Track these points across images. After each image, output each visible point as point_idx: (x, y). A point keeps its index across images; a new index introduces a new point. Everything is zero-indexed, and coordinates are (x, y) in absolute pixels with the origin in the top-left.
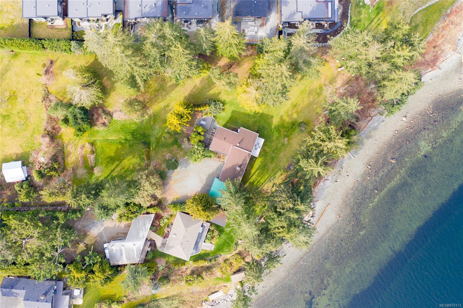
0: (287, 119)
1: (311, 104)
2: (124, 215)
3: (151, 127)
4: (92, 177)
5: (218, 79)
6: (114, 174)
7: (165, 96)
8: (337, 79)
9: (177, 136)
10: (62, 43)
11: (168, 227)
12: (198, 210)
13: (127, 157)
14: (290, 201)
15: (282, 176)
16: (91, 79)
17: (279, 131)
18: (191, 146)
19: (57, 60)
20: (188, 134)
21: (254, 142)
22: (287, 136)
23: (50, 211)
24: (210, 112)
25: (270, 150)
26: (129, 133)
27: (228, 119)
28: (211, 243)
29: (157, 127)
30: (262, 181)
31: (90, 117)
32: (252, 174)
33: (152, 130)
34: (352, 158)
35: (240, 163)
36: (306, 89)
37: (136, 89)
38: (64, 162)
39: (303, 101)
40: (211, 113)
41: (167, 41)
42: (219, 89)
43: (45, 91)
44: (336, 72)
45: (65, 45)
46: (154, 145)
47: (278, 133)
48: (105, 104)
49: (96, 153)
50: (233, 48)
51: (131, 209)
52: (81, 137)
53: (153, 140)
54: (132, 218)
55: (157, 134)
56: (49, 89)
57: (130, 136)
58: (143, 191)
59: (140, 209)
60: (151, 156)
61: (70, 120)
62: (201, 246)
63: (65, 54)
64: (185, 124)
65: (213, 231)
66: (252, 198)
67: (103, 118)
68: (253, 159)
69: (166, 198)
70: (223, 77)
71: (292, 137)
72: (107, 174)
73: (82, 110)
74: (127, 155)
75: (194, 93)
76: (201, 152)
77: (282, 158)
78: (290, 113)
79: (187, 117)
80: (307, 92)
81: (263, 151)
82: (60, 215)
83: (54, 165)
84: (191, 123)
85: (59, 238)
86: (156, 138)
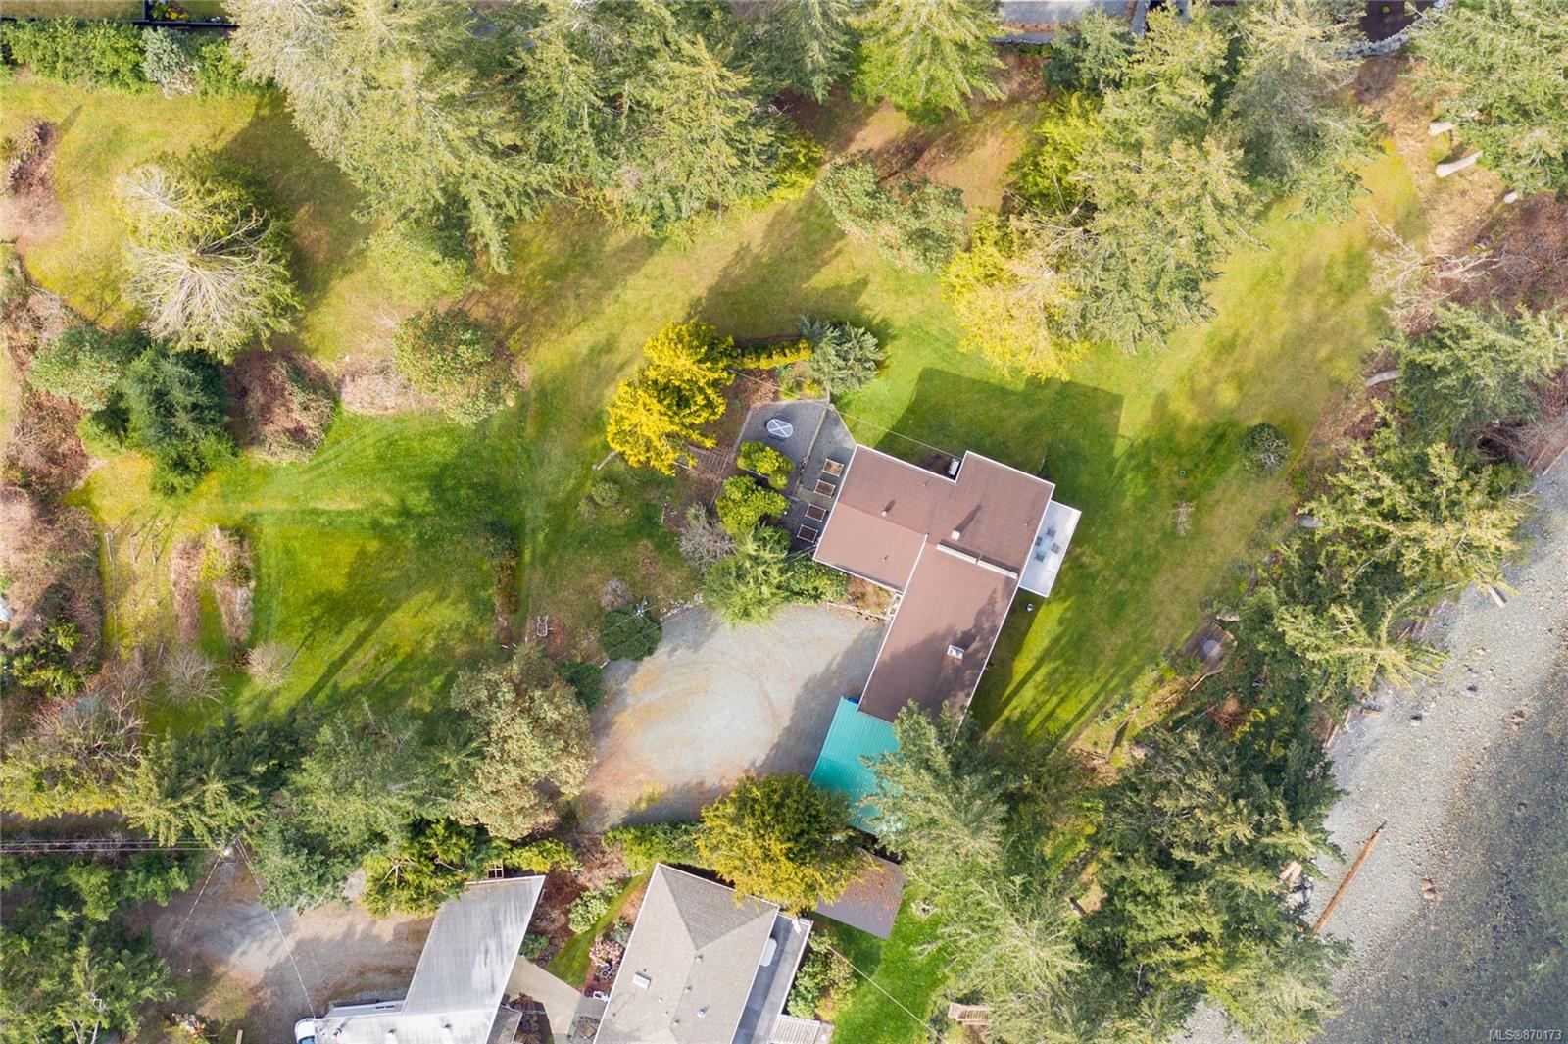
0: (1188, 413)
1: (1303, 339)
2: (401, 880)
3: (526, 450)
4: (238, 694)
5: (864, 215)
6: (348, 680)
7: (597, 297)
8: (1432, 215)
9: (652, 495)
10: (99, 40)
11: (607, 937)
12: (767, 856)
13: (407, 598)
14: (1239, 811)
15: (1163, 692)
16: (246, 214)
17: (1150, 473)
18: (727, 546)
19: (69, 122)
20: (710, 482)
21: (1032, 521)
22: (1189, 494)
23: (35, 862)
24: (817, 375)
25: (1108, 564)
26: (419, 478)
27: (899, 412)
28: (817, 1018)
29: (556, 451)
30: (1065, 714)
31: (231, 402)
32: (1018, 678)
33: (533, 465)
34: (1495, 605)
35: (966, 624)
36: (1283, 263)
37: (463, 264)
38: (103, 623)
39: (1266, 321)
40: (818, 382)
41: (640, 29)
42: (858, 262)
43: (11, 272)
44: (1428, 182)
45: (116, 50)
46: (541, 537)
47: (1147, 478)
48: (303, 336)
49: (259, 579)
50: (946, 67)
51: (438, 850)
52: (187, 500)
53: (534, 512)
54: (436, 897)
55: (556, 484)
56: (29, 264)
57: (427, 494)
58: (502, 761)
59: (477, 851)
60: (523, 596)
61: (133, 417)
62: (769, 1031)
63: (109, 91)
64: (695, 436)
65: (826, 960)
66: (1028, 798)
67: (295, 406)
68: (1025, 605)
69: (600, 800)
70: (892, 208)
71: (1210, 498)
72: (310, 682)
73: (192, 368)
74: (411, 584)
75: (734, 282)
76: (774, 573)
77: (1161, 603)
78: (1204, 381)
79: (709, 404)
80: (1288, 281)
81: (1074, 567)
82: (89, 882)
83: (55, 637)
84: (723, 431)
85: (85, 995)
86: (550, 506)
